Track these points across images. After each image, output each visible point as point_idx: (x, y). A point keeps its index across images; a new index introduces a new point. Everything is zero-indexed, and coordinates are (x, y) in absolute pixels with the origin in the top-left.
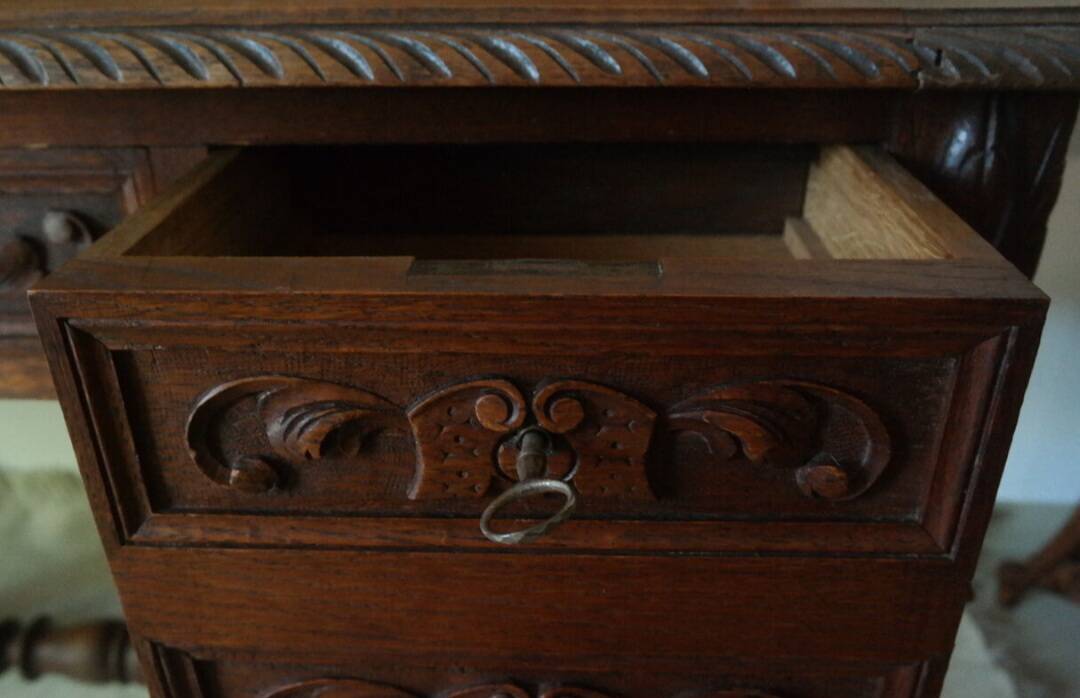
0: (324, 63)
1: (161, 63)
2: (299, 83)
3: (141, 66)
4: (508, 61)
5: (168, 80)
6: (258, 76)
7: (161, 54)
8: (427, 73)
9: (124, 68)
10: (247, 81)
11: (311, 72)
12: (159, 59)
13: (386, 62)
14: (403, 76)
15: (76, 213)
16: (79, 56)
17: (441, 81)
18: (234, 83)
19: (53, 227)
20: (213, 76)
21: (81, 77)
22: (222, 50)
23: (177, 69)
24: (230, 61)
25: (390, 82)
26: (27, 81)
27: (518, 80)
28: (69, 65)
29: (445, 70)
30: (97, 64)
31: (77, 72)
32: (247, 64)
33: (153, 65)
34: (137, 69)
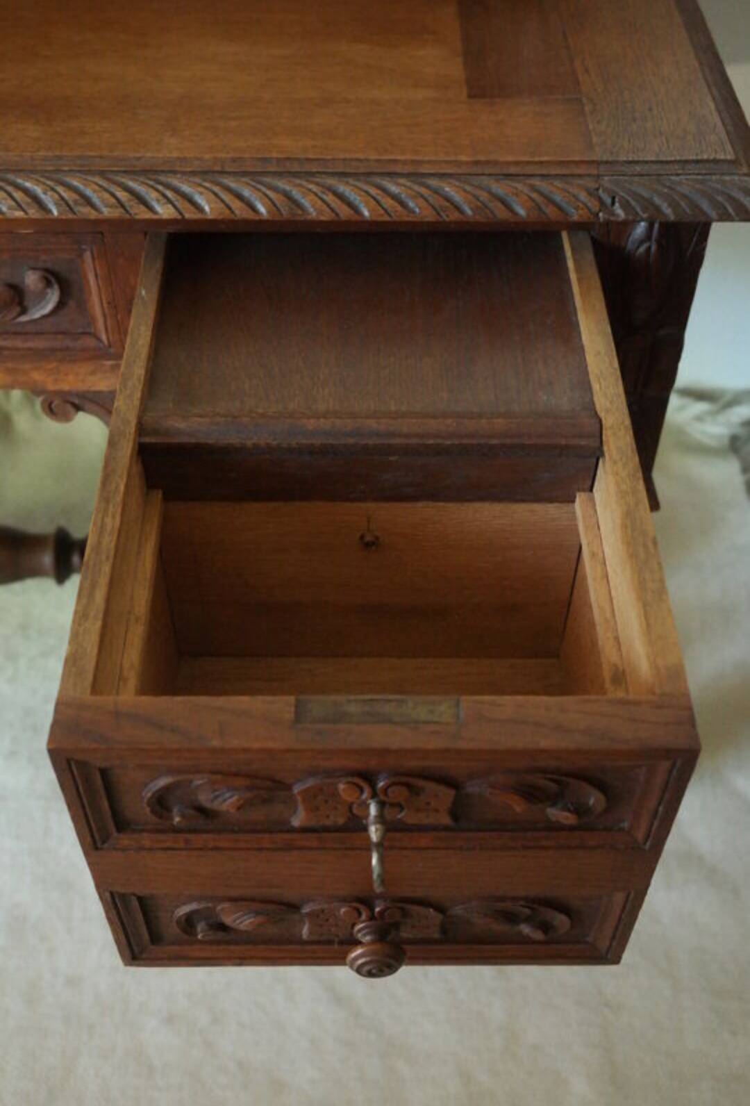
0: (236, 205)
1: (132, 203)
2: (221, 217)
3: (119, 205)
4: (350, 205)
5: (136, 214)
6: (194, 213)
7: (131, 197)
8: (300, 212)
9: (107, 206)
10: (187, 216)
11: (227, 211)
12: (130, 200)
13: (275, 205)
14: (285, 213)
15: (47, 270)
16: (77, 197)
17: (309, 217)
18: (180, 217)
19: (31, 280)
20: (164, 211)
21: (79, 212)
22: (169, 194)
23: (142, 208)
24: (176, 203)
25: (277, 218)
26: (44, 213)
27: (356, 218)
28: (71, 203)
29: (311, 210)
30: (88, 202)
31: (76, 209)
32: (187, 205)
33: (126, 204)
34: (116, 207)
